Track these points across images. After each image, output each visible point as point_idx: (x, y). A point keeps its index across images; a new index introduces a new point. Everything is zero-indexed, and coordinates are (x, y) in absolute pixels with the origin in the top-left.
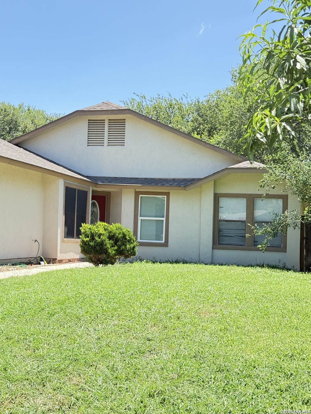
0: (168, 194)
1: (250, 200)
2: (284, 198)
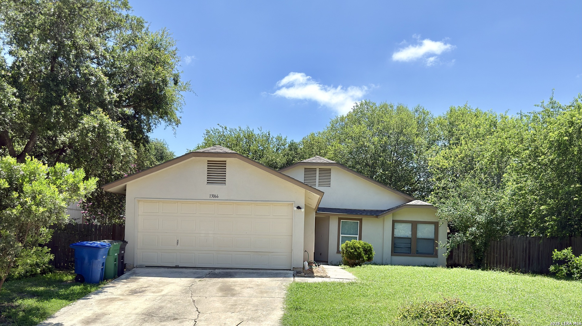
0: (361, 220)
1: (414, 225)
2: (436, 224)
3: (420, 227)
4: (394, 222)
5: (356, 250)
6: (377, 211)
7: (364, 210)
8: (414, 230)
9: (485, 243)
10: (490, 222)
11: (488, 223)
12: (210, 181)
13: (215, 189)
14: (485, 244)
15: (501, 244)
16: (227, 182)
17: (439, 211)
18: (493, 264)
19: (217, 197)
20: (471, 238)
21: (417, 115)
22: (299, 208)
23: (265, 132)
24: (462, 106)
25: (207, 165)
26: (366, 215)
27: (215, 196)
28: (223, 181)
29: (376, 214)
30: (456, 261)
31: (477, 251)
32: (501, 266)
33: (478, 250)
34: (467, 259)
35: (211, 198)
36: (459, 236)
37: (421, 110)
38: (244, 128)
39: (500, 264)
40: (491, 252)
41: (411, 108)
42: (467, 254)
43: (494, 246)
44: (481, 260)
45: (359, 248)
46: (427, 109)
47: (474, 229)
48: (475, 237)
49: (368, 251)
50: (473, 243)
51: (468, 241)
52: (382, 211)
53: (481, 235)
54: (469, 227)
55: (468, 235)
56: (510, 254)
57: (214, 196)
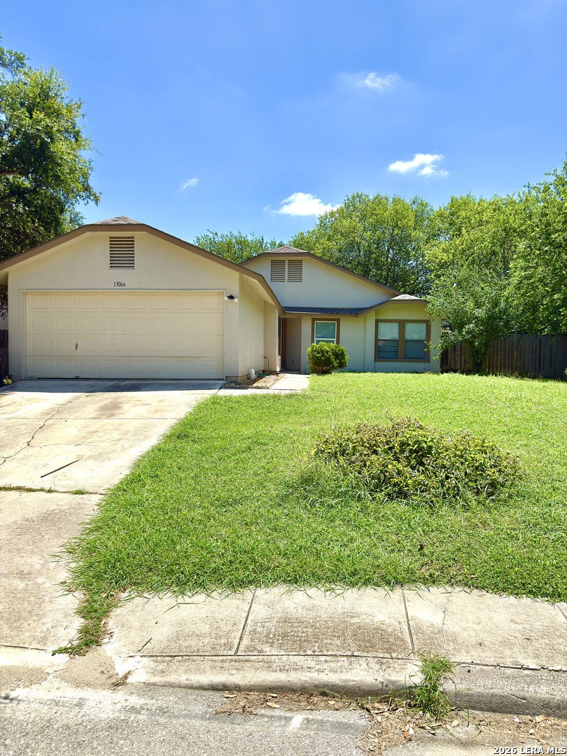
0: (338, 321)
1: (402, 324)
2: (427, 323)
3: (409, 327)
4: (377, 322)
5: (323, 355)
6: (358, 309)
7: (342, 309)
8: (402, 330)
9: (485, 343)
10: (491, 318)
11: (489, 318)
12: (114, 264)
13: (121, 274)
14: (486, 345)
15: (505, 344)
16: (135, 265)
17: (430, 306)
18: (497, 368)
19: (124, 285)
20: (467, 337)
21: (415, 207)
22: (231, 297)
23: (259, 237)
24: (464, 196)
25: (108, 243)
26: (344, 313)
27: (121, 284)
28: (130, 264)
29: (355, 312)
30: (452, 366)
31: (476, 353)
32: (506, 370)
33: (477, 351)
34: (465, 363)
35: (115, 287)
36: (453, 335)
37: (419, 201)
38: (236, 233)
39: (505, 368)
40: (493, 353)
41: (408, 201)
42: (465, 357)
43: (497, 348)
44: (481, 364)
45: (327, 352)
46: (426, 201)
47: (471, 325)
48: (474, 337)
49: (339, 355)
50: (472, 343)
51: (466, 341)
52: (363, 309)
53: (480, 334)
54: (466, 324)
55: (464, 333)
56: (517, 356)
57: (119, 284)
